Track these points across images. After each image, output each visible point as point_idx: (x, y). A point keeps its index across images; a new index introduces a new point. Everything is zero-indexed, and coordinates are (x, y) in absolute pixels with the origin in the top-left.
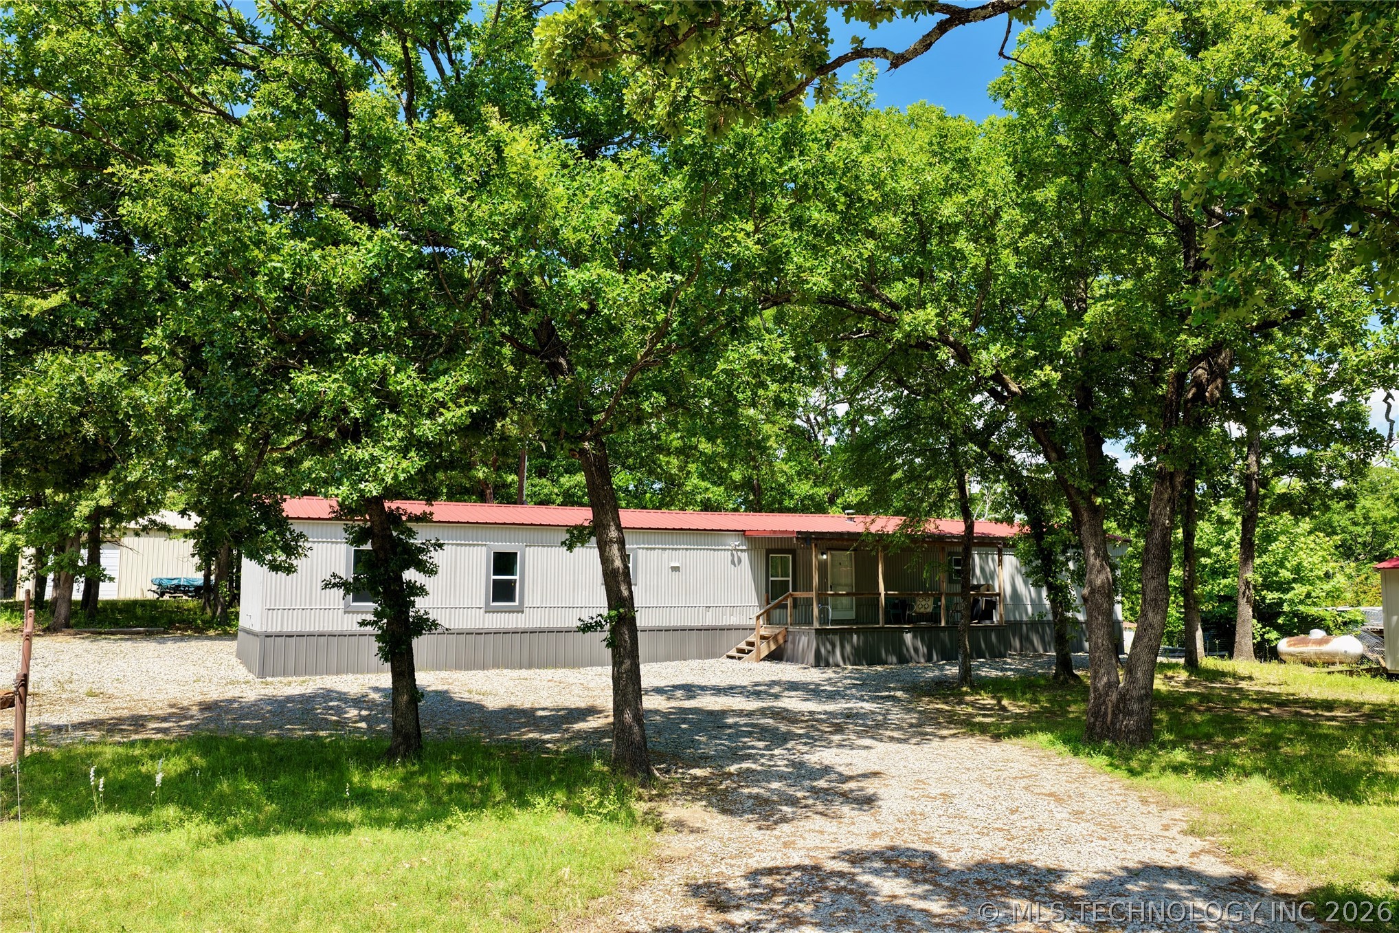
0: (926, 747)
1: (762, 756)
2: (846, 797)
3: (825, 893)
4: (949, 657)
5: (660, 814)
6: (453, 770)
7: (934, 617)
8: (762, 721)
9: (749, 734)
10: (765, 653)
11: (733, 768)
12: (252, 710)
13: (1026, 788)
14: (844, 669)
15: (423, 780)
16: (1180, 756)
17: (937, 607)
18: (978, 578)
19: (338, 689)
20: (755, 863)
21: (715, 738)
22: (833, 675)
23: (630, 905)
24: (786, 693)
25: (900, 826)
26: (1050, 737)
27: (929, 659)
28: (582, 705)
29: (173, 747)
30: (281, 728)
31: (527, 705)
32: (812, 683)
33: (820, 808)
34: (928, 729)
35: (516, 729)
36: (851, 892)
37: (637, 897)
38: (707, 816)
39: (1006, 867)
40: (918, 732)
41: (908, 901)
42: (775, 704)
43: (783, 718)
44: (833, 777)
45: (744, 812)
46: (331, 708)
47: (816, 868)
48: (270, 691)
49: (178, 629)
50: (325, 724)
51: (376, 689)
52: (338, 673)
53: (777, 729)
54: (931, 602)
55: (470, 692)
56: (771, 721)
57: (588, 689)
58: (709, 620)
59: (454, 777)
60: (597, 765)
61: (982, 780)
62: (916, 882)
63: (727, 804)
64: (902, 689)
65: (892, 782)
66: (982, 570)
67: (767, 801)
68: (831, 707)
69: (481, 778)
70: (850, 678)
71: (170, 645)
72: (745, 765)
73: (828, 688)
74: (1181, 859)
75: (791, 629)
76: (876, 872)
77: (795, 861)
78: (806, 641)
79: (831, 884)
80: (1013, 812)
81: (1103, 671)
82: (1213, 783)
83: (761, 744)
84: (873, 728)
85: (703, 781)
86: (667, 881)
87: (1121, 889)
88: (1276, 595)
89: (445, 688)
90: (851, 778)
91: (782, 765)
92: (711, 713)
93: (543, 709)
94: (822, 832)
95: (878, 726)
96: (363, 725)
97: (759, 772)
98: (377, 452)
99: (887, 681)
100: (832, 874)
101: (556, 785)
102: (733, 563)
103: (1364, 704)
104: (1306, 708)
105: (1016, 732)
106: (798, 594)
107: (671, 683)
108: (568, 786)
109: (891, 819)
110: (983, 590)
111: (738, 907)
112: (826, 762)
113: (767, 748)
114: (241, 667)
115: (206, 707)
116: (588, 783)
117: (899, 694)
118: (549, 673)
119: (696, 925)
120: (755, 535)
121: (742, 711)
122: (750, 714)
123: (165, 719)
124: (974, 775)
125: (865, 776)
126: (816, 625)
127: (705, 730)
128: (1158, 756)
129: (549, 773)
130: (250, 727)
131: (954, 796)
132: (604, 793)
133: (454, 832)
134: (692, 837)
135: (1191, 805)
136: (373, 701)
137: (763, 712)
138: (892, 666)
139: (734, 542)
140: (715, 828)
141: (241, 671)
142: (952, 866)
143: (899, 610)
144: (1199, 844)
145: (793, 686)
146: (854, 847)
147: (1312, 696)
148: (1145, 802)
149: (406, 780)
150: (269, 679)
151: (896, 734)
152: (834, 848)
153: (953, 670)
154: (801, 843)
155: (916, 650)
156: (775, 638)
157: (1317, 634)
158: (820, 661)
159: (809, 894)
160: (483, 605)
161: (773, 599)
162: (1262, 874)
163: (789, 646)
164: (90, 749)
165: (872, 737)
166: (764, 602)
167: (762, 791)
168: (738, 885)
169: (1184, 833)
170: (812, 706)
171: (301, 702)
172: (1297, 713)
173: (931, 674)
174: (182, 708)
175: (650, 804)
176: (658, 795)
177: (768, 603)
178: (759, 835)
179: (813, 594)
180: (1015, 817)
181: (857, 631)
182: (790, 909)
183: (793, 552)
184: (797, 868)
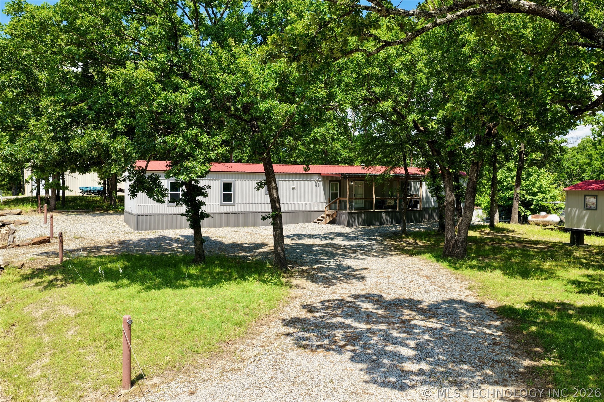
0: (385, 259)
1: (326, 262)
2: (355, 277)
3: (345, 308)
4: (399, 222)
5: (291, 282)
6: (217, 267)
7: (394, 207)
8: (326, 249)
9: (322, 254)
10: (328, 221)
11: (316, 267)
12: (138, 244)
13: (417, 274)
14: (359, 227)
15: (207, 270)
16: (474, 262)
17: (395, 203)
18: (412, 192)
19: (168, 236)
20: (323, 299)
21: (310, 255)
22: (354, 230)
23: (283, 311)
24: (336, 237)
25: (372, 287)
26: (430, 255)
27: (392, 223)
28: (260, 242)
29: (115, 258)
30: (150, 251)
31: (239, 242)
32: (346, 233)
33: (345, 280)
34: (387, 252)
35: (237, 251)
36: (354, 307)
37: (285, 309)
38: (307, 283)
39: (405, 300)
40: (383, 253)
41: (371, 310)
42: (332, 242)
43: (334, 248)
44: (351, 270)
45: (320, 282)
46: (167, 243)
47: (343, 300)
48: (142, 237)
49: (98, 210)
50: (166, 250)
51: (182, 236)
52: (166, 229)
53: (332, 252)
54: (393, 201)
55: (217, 237)
56: (330, 249)
57: (261, 236)
58: (307, 208)
59: (218, 270)
60: (268, 265)
61: (403, 271)
62: (375, 304)
63: (314, 279)
64: (380, 236)
65: (371, 272)
66: (415, 188)
67: (327, 278)
68: (352, 243)
69: (228, 270)
70: (361, 231)
71: (98, 218)
72: (320, 265)
73: (352, 235)
74: (463, 298)
75: (338, 212)
76: (362, 301)
77: (336, 298)
78: (344, 217)
79: (347, 305)
80: (411, 282)
81: (450, 232)
82: (482, 273)
83: (326, 258)
84: (367, 251)
85: (305, 271)
86: (294, 304)
87: (439, 307)
88: (531, 197)
89: (207, 235)
90: (357, 270)
91: (333, 265)
92: (308, 245)
93: (246, 244)
94: (345, 289)
95: (369, 250)
96: (180, 250)
97: (325, 268)
98: (195, 164)
99: (374, 233)
100: (348, 302)
101: (255, 272)
102: (316, 186)
103: (550, 242)
104: (528, 244)
105: (418, 253)
106: (341, 198)
107: (293, 233)
108: (259, 273)
109: (369, 284)
110: (414, 197)
111: (317, 312)
112: (349, 264)
113: (328, 259)
114: (127, 226)
115: (121, 243)
116: (266, 271)
117: (378, 238)
118: (245, 229)
119: (304, 317)
120: (325, 175)
121: (319, 244)
122: (322, 246)
123: (107, 248)
124: (401, 269)
125: (362, 269)
126: (348, 211)
127: (305, 252)
128: (466, 262)
129: (251, 268)
130: (139, 251)
131: (392, 277)
132: (272, 276)
133: (222, 288)
134: (302, 290)
135: (472, 280)
136: (182, 241)
137: (327, 245)
138: (377, 226)
139: (316, 178)
140: (309, 287)
141: (128, 228)
142: (387, 299)
143: (380, 204)
144: (470, 292)
145: (339, 234)
146: (356, 293)
147: (533, 239)
148: (457, 278)
149: (202, 270)
150: (140, 232)
151: (375, 254)
152: (349, 294)
153: (400, 228)
154: (338, 292)
155: (387, 220)
156: (332, 215)
157: (543, 213)
158: (349, 225)
159: (340, 308)
160: (219, 203)
161: (332, 200)
162: (486, 302)
163: (338, 218)
164: (86, 259)
165: (366, 255)
166: (328, 201)
167: (326, 275)
168: (318, 305)
169: (466, 289)
170: (345, 243)
171: (155, 241)
172: (524, 246)
173: (391, 230)
174: (112, 243)
175: (287, 279)
176: (290, 276)
177: (330, 202)
178: (324, 289)
179: (347, 199)
180: (411, 284)
181: (364, 213)
182: (334, 312)
183: (340, 181)
184: (337, 300)
